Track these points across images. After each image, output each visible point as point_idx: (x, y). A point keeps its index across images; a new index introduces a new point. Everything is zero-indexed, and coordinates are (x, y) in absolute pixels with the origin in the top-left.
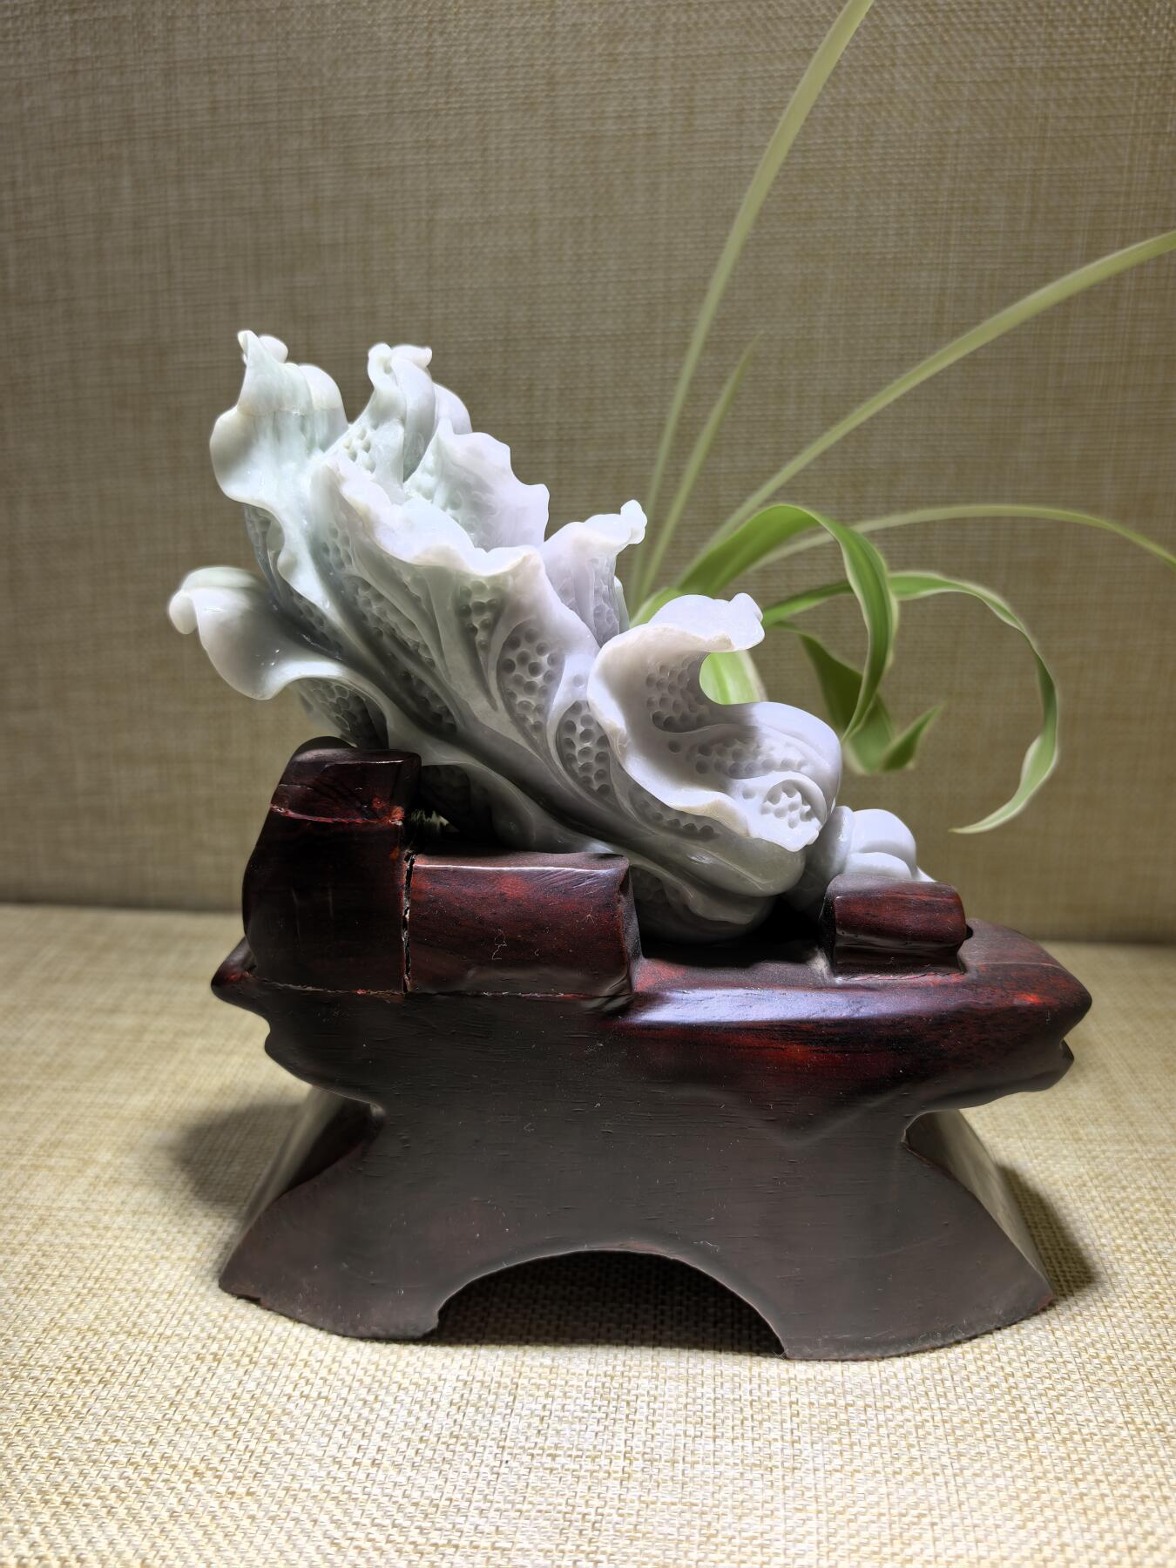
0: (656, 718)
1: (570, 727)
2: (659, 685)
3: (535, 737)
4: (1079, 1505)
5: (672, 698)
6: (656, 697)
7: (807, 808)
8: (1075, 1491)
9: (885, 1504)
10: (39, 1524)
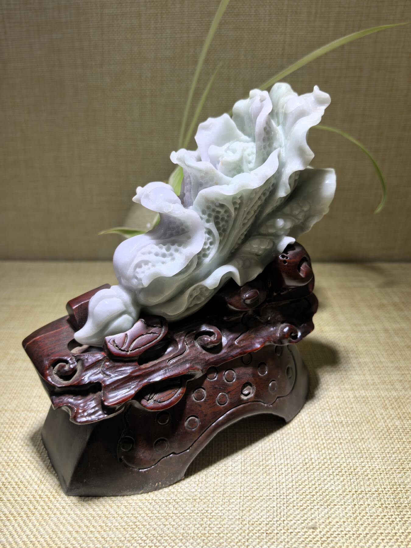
4: (316, 447)
8: (316, 442)
9: (261, 449)
10: (7, 472)
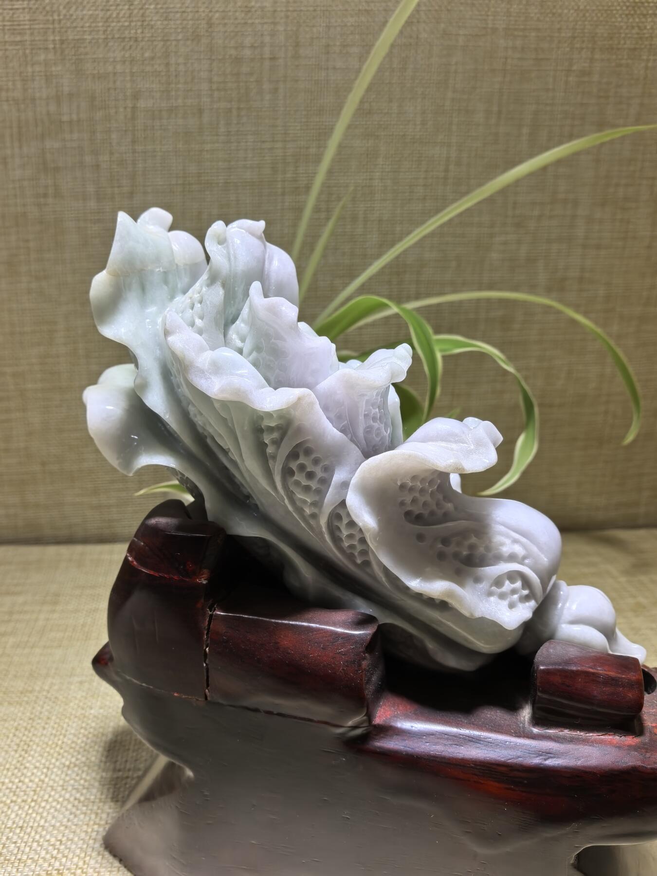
0: (408, 514)
1: (339, 517)
2: (411, 489)
3: (312, 522)
5: (422, 499)
6: (408, 499)
7: (526, 592)
